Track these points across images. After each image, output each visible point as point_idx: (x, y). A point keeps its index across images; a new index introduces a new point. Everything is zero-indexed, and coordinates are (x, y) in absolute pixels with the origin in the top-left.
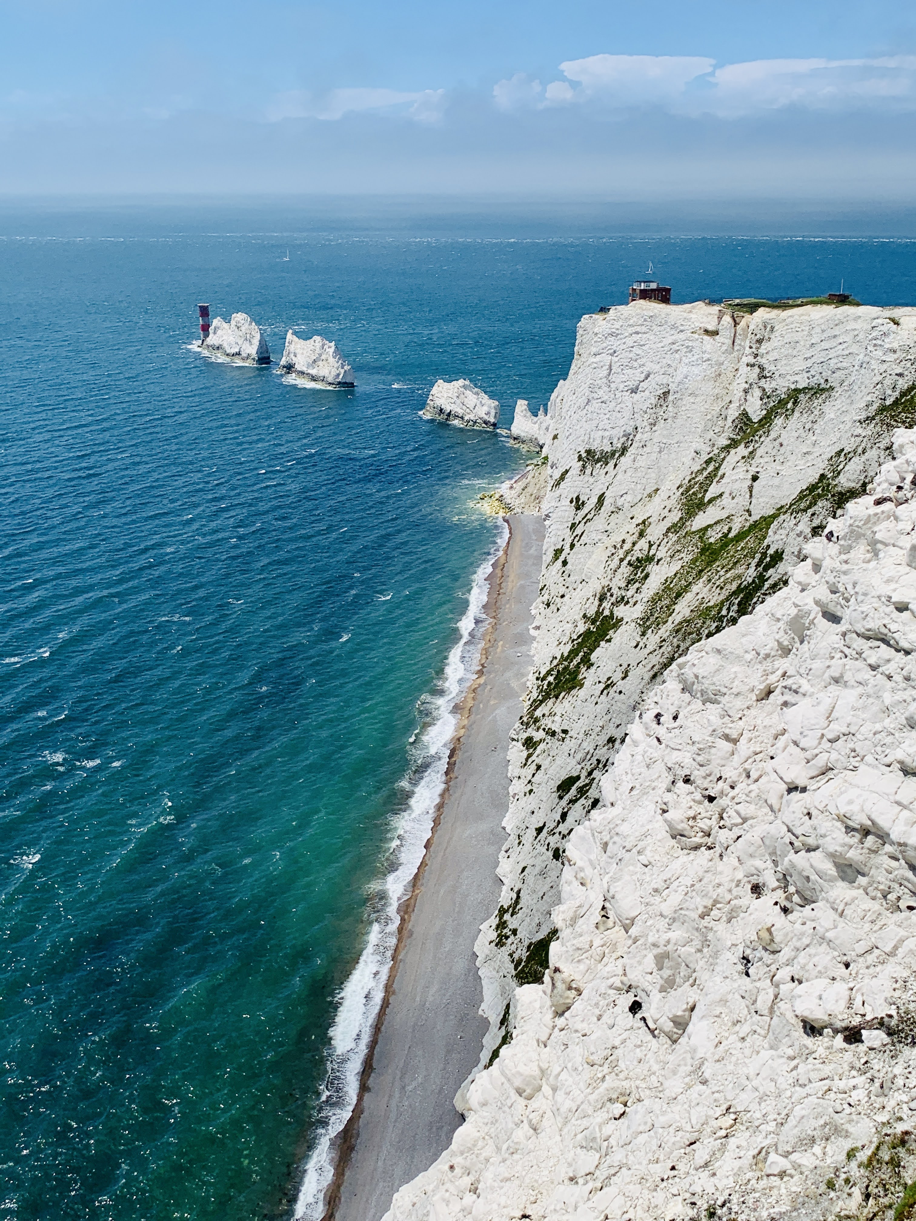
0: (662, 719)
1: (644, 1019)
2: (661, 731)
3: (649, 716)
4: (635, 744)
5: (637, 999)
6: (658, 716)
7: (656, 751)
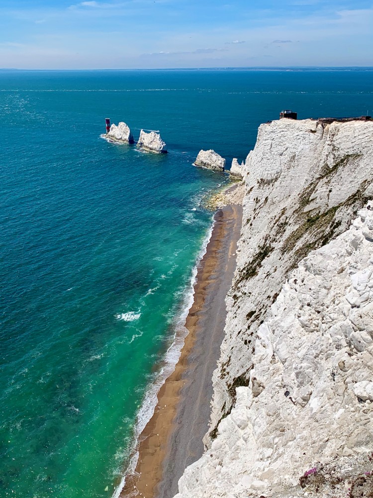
0: (297, 282)
1: (290, 398)
2: (297, 286)
3: (292, 281)
4: (286, 291)
5: (288, 390)
6: (295, 281)
7: (295, 295)
